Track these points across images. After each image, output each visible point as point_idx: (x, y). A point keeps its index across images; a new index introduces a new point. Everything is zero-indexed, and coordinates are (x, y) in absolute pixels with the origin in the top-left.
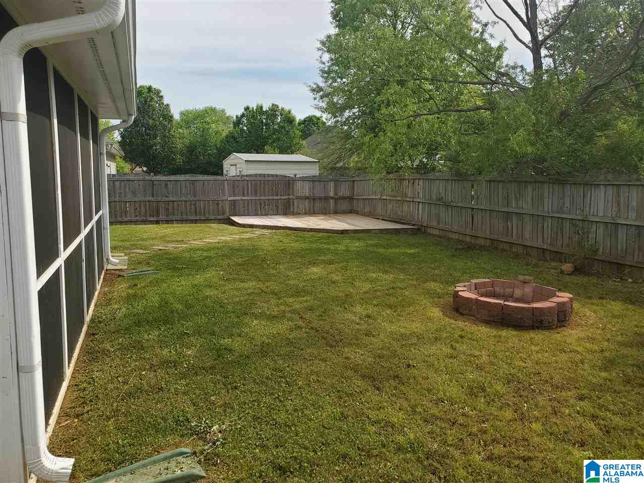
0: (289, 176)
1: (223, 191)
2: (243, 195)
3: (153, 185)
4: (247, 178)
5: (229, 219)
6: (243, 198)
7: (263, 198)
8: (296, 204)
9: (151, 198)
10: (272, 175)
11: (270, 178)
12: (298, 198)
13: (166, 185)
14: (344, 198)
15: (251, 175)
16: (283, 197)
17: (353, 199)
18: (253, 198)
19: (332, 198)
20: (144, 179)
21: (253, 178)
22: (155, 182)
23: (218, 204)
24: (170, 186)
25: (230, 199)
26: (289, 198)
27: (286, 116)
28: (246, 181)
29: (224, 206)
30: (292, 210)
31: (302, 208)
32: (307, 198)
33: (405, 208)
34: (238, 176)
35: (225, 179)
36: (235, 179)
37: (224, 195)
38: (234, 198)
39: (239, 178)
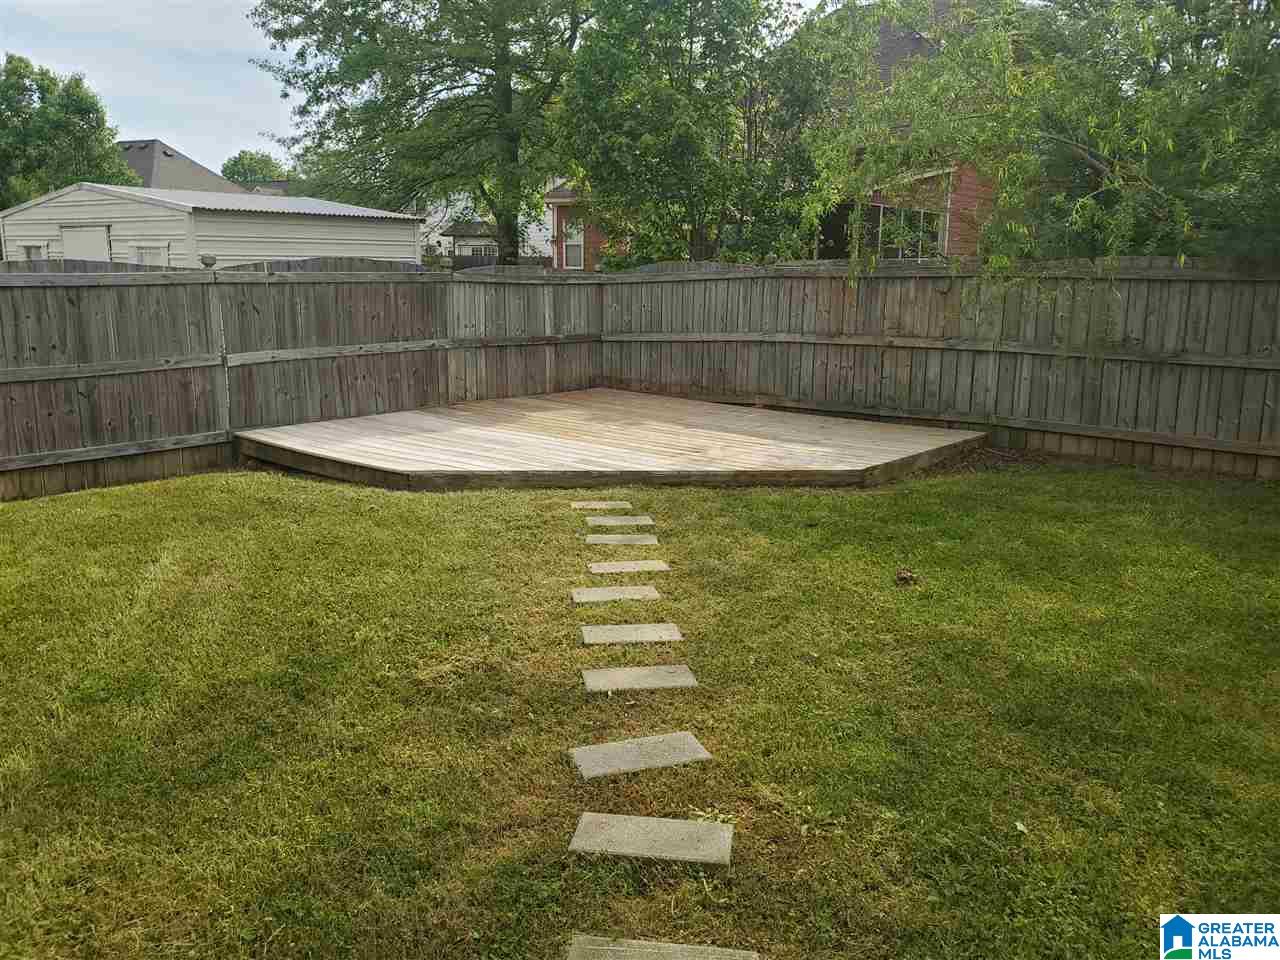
1: (202, 324)
2: (281, 346)
4: (290, 276)
5: (236, 442)
6: (281, 355)
7: (348, 350)
8: (452, 367)
10: (376, 265)
11: (371, 276)
12: (460, 344)
14: (577, 340)
15: (303, 265)
16: (410, 345)
17: (602, 342)
18: (316, 351)
19: (550, 342)
23: (185, 386)
25: (235, 360)
26: (430, 348)
28: (287, 287)
29: (212, 391)
30: (442, 389)
31: (471, 380)
32: (484, 345)
33: (898, 370)
34: (257, 267)
35: (210, 279)
36: (247, 279)
37: (208, 345)
38: (249, 357)
39: (262, 276)
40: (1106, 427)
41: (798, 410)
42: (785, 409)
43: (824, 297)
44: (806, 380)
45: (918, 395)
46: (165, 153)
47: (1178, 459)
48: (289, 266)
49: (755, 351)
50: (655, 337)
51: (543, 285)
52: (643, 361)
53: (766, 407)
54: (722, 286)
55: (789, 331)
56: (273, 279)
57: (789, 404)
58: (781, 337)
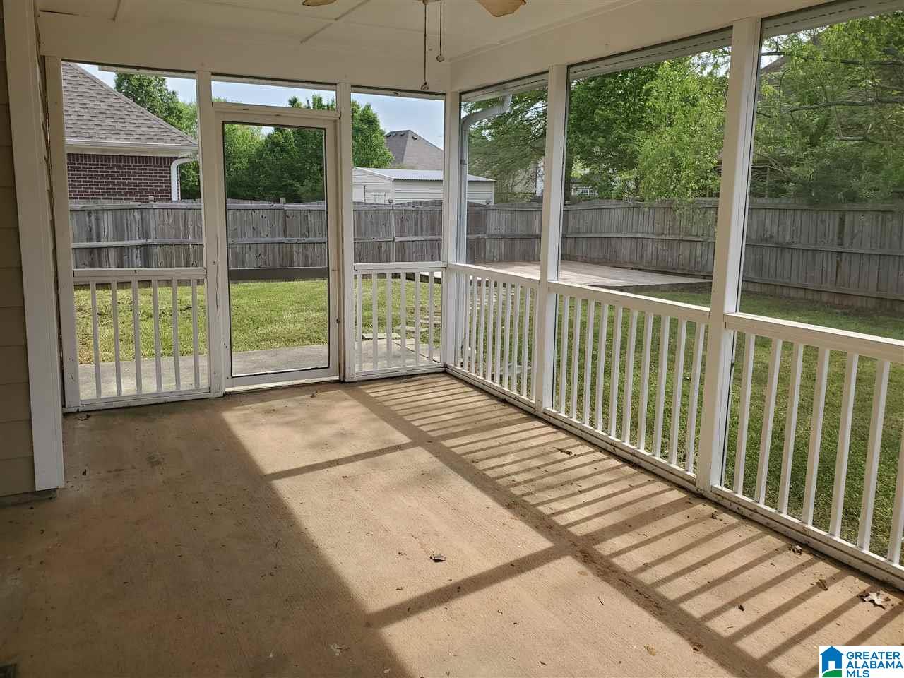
0: (479, 203)
1: (387, 225)
2: (416, 235)
3: (286, 216)
4: (421, 207)
6: (416, 238)
8: (488, 247)
9: (281, 239)
12: (492, 237)
13: (306, 216)
15: (426, 203)
18: (429, 238)
19: (538, 236)
20: (271, 208)
21: (430, 207)
22: (288, 213)
23: (380, 248)
24: (311, 219)
25: (398, 239)
26: (478, 238)
27: (364, 114)
28: (420, 212)
29: (389, 250)
30: (483, 256)
31: (496, 252)
32: (503, 237)
33: (685, 251)
34: (408, 204)
35: (391, 208)
36: (404, 208)
37: (388, 232)
38: (403, 239)
39: (410, 207)
40: (766, 278)
41: (646, 270)
42: (640, 270)
43: (657, 216)
44: (649, 256)
45: (692, 264)
46: (413, 138)
47: (792, 293)
48: (421, 203)
49: (629, 241)
50: (588, 235)
51: (536, 211)
52: (583, 247)
53: (632, 269)
54: (617, 211)
55: (643, 233)
56: (414, 209)
57: (642, 268)
58: (639, 235)
